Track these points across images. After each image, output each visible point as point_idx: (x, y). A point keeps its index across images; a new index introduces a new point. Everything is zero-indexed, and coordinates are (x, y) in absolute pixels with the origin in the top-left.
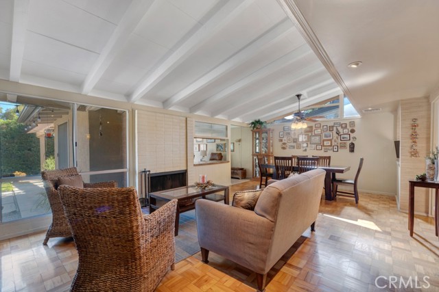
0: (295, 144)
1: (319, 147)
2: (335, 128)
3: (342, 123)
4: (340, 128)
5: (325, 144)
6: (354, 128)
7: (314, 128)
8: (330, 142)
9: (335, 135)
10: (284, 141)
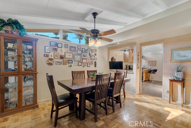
0: (61, 60)
1: (80, 64)
2: (88, 51)
3: (91, 49)
4: (90, 52)
5: (83, 62)
6: (96, 53)
7: (77, 49)
8: (86, 60)
9: (89, 56)
10: (50, 57)
